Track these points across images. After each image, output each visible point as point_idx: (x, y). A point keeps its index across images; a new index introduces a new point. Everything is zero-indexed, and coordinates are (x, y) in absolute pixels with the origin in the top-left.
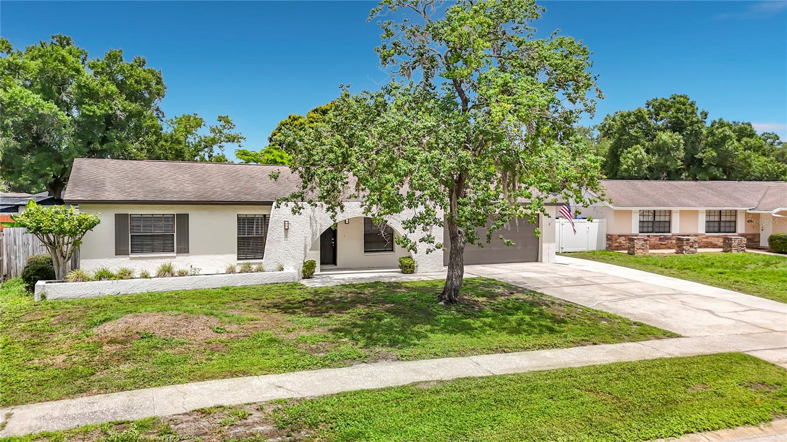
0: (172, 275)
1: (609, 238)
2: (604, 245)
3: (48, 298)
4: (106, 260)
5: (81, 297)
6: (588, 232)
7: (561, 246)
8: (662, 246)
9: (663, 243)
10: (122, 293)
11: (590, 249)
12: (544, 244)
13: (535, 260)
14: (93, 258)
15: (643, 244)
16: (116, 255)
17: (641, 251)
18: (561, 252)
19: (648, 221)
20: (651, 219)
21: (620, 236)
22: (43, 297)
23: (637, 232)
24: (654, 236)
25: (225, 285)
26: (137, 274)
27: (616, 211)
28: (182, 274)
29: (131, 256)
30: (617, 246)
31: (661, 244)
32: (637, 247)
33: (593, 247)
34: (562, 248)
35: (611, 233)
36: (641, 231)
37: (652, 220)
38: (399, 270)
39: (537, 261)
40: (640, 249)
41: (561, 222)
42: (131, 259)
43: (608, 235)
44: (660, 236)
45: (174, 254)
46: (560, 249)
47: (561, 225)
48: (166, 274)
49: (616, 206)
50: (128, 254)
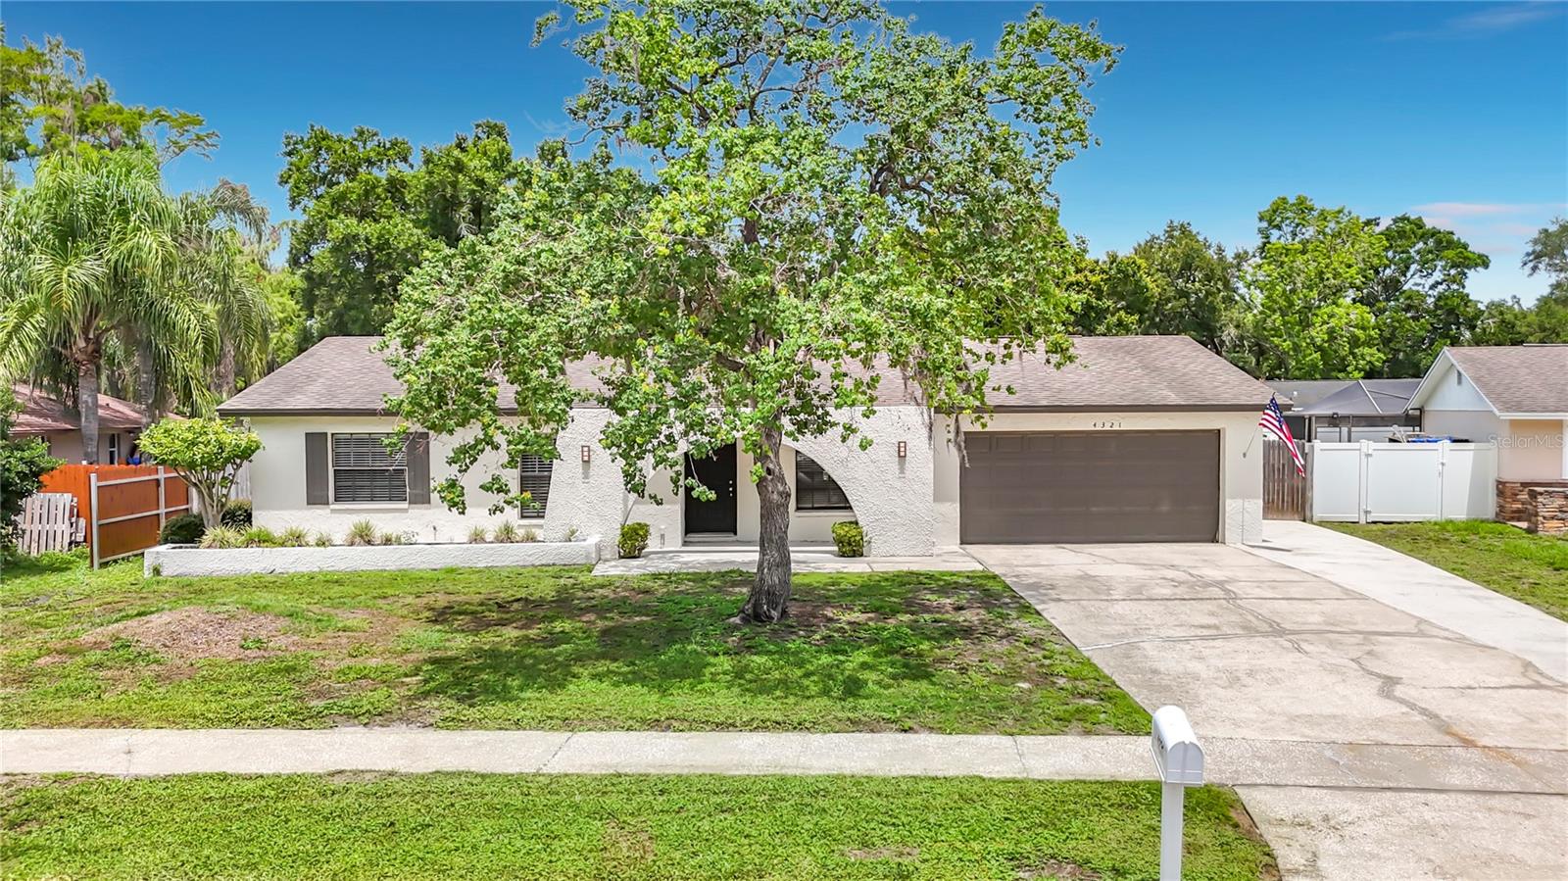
0: (369, 543)
1: (1502, 489)
2: (1490, 510)
3: (165, 573)
4: (293, 512)
5: (214, 574)
6: (1441, 474)
7: (1363, 507)
10: (278, 571)
11: (1448, 516)
12: (1228, 502)
14: (273, 509)
15: (1561, 506)
16: (308, 504)
17: (1555, 523)
18: (1363, 521)
22: (157, 571)
25: (450, 562)
26: (311, 539)
28: (388, 541)
29: (332, 507)
30: (1518, 511)
32: (1542, 511)
33: (1458, 510)
34: (1367, 512)
35: (1506, 477)
38: (836, 548)
39: (1214, 540)
40: (1553, 518)
41: (1364, 450)
42: (333, 511)
43: (1499, 483)
45: (404, 505)
46: (1362, 514)
47: (1363, 457)
48: (358, 540)
49: (1508, 410)
50: (328, 504)
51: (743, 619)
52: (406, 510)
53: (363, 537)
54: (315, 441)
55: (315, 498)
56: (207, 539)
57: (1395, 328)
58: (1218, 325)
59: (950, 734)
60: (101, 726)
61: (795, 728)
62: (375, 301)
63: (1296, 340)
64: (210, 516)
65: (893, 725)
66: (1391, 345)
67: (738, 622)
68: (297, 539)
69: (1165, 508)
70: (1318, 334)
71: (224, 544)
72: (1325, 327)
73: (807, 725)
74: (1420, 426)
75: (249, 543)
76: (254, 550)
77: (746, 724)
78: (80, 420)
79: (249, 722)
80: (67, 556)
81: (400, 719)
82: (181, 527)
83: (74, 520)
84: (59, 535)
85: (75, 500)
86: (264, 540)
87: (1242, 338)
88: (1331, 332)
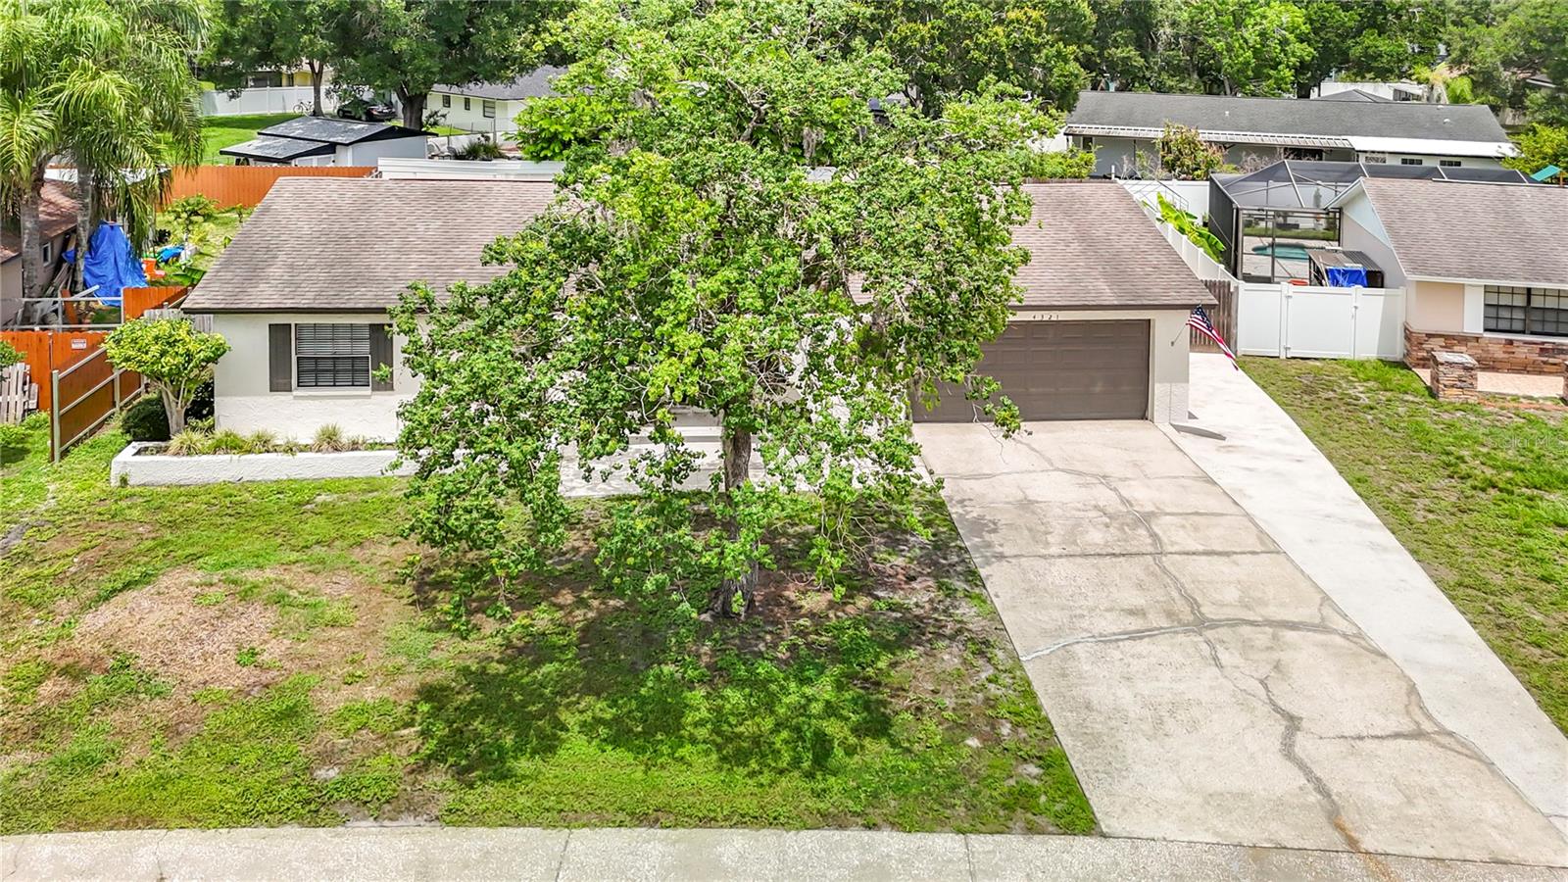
1: (1409, 335)
2: (1398, 352)
3: (133, 484)
4: (255, 398)
6: (1354, 317)
7: (1283, 344)
8: (1547, 368)
9: (1551, 360)
10: (245, 479)
11: (1362, 356)
12: (1157, 386)
13: (1140, 414)
14: (235, 395)
16: (271, 390)
17: (1455, 391)
18: (1283, 357)
19: (1512, 307)
20: (1520, 301)
21: (1430, 336)
22: (124, 482)
23: (1478, 329)
24: (1526, 343)
26: (278, 442)
27: (1418, 282)
29: (295, 393)
30: (1423, 359)
31: (1545, 363)
34: (1287, 349)
35: (1413, 326)
36: (1492, 324)
37: (1524, 304)
39: (1144, 417)
40: (1453, 386)
41: (1285, 292)
42: (296, 397)
43: (1407, 328)
44: (1543, 343)
45: (367, 391)
46: (1282, 350)
47: (1284, 299)
48: (325, 446)
49: (1414, 270)
50: (291, 391)
51: (712, 616)
52: (369, 397)
53: (330, 441)
54: (279, 333)
55: (278, 383)
56: (175, 442)
57: (1326, 19)
58: (1154, 22)
59: (910, 832)
60: (127, 826)
61: (771, 824)
62: (305, 31)
63: (1229, 40)
64: (174, 410)
65: (858, 820)
66: (1322, 34)
67: (709, 619)
68: (264, 444)
69: (1098, 389)
70: (1251, 34)
71: (191, 450)
72: (1258, 28)
73: (782, 820)
74: (1339, 240)
75: (216, 449)
76: (221, 457)
77: (726, 818)
78: (21, 243)
79: (266, 816)
80: (22, 430)
81: (408, 809)
82: (143, 419)
83: (26, 388)
84: (12, 405)
85: (28, 367)
86: (232, 445)
87: (1177, 36)
88: (1263, 34)
